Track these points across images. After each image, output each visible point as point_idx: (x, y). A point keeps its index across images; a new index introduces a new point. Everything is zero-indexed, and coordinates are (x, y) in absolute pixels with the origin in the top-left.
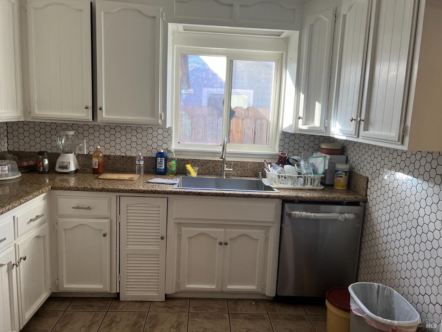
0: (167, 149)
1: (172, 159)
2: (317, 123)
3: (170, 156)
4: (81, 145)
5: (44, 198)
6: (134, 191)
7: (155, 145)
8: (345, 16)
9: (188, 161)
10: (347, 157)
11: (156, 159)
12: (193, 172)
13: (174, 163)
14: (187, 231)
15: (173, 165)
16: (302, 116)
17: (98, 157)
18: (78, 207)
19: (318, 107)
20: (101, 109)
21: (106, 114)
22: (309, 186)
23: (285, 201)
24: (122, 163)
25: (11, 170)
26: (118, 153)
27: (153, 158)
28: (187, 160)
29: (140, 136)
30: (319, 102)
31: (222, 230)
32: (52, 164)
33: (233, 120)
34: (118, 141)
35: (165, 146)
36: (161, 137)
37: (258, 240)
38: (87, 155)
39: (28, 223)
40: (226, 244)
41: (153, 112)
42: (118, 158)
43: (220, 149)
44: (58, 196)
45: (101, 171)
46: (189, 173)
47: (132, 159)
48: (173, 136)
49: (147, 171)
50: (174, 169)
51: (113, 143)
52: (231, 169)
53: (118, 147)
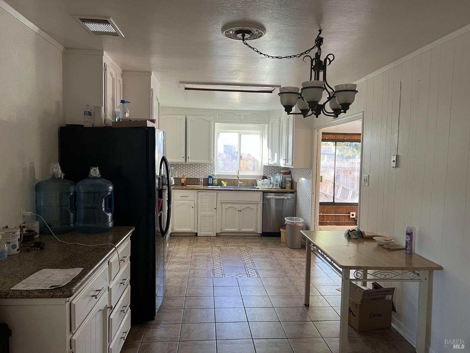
1: (215, 179)
2: (276, 161)
3: (214, 177)
4: (175, 174)
7: (207, 173)
8: (282, 121)
9: (222, 180)
10: (291, 176)
11: (208, 179)
12: (224, 184)
13: (216, 180)
14: (225, 206)
15: (216, 182)
16: (270, 159)
17: (184, 178)
18: (182, 196)
19: (276, 154)
20: (189, 158)
21: (190, 160)
22: (275, 187)
23: (264, 192)
24: (193, 181)
26: (191, 177)
28: (222, 179)
29: (201, 169)
30: (276, 152)
31: (239, 205)
33: (241, 161)
34: (191, 171)
35: (212, 173)
36: (210, 169)
37: (254, 209)
38: (177, 178)
40: (241, 211)
41: (209, 158)
42: (191, 179)
43: (237, 174)
45: (185, 184)
46: (223, 185)
47: (197, 180)
48: (215, 168)
49: (205, 184)
50: (216, 183)
51: (189, 173)
52: (242, 183)
53: (191, 174)
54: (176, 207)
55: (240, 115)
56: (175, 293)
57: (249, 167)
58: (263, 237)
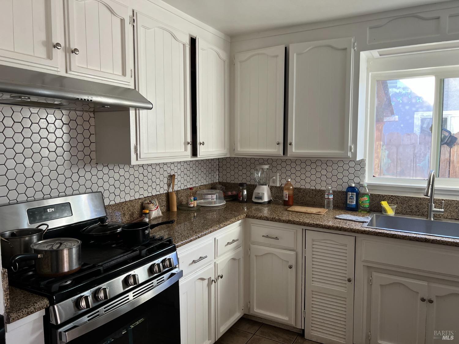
0: (359, 183)
3: (362, 191)
4: (274, 178)
5: (240, 225)
6: (319, 225)
7: (345, 179)
9: (384, 198)
11: (346, 193)
12: (390, 210)
13: (366, 199)
14: (379, 278)
15: (366, 201)
17: (288, 189)
18: (267, 236)
20: (291, 144)
21: (295, 149)
24: (311, 196)
25: (219, 198)
26: (308, 186)
27: (343, 192)
28: (383, 196)
29: (330, 169)
31: (425, 283)
32: (250, 194)
34: (308, 174)
35: (357, 180)
36: (352, 170)
38: (279, 187)
39: (226, 245)
40: (431, 301)
41: (343, 145)
42: (308, 191)
43: (425, 185)
44: (251, 224)
45: (291, 203)
46: (385, 211)
47: (321, 193)
49: (337, 206)
50: (367, 205)
51: (303, 177)
52: (443, 210)
53: (308, 180)
54: (255, 258)
55: (438, 18)
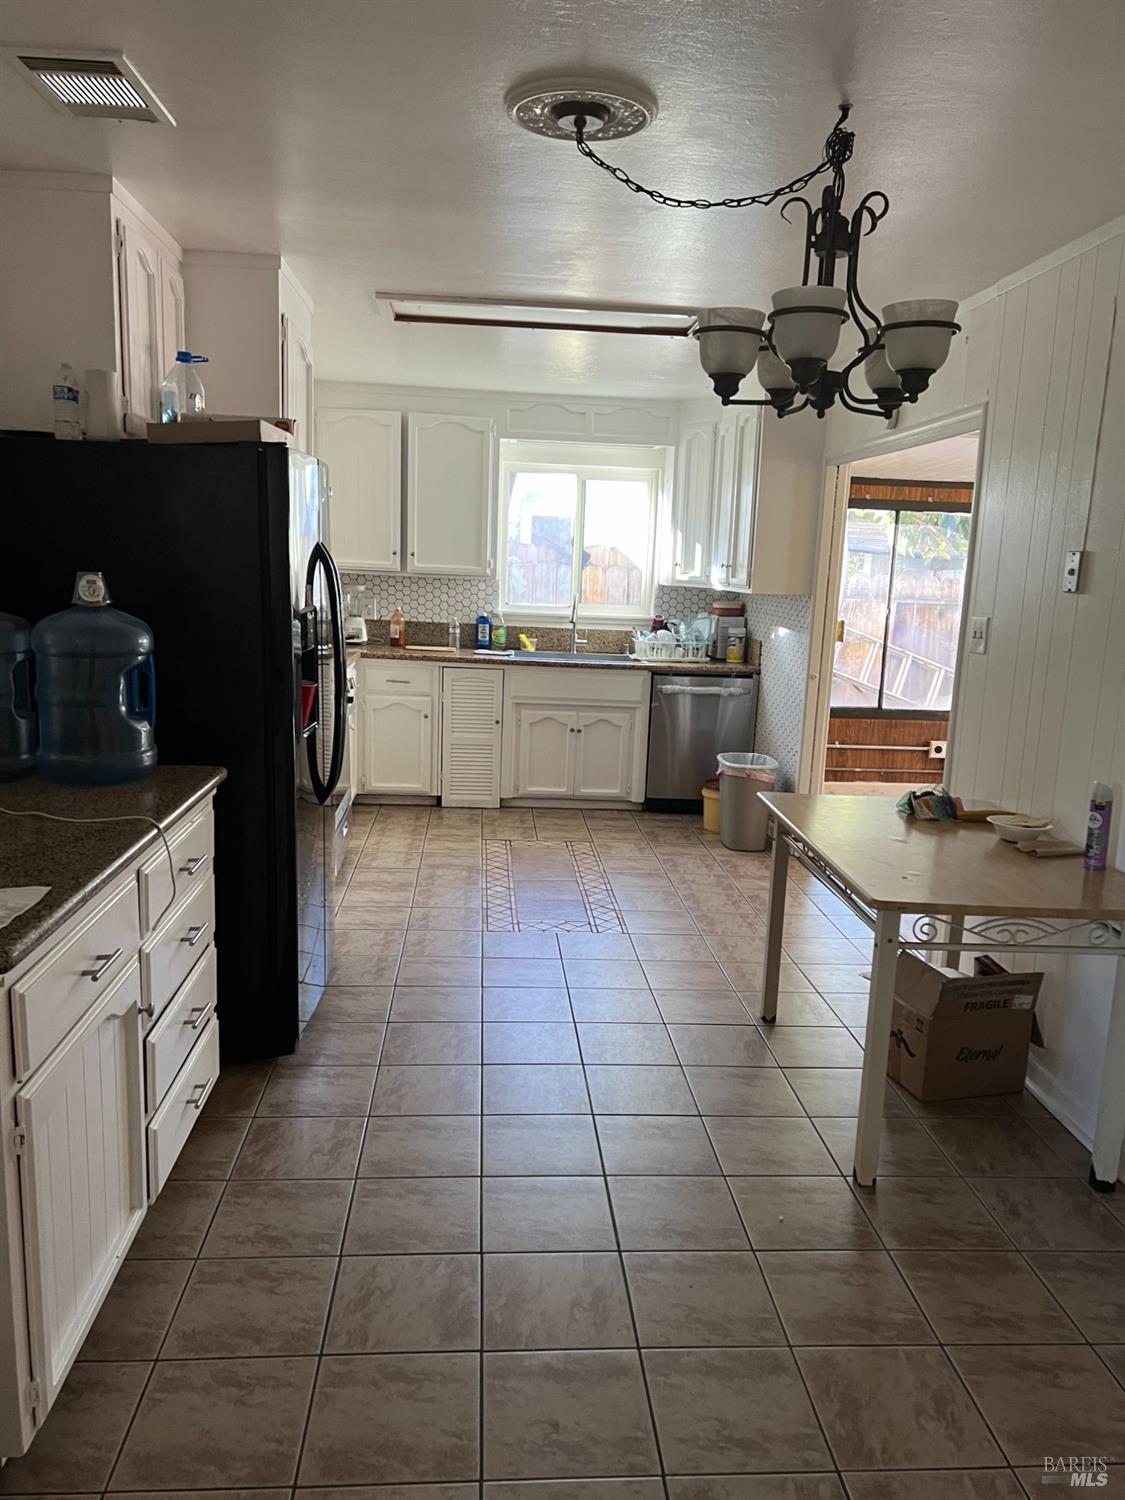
0: (492, 612)
1: (498, 628)
2: (697, 572)
3: (495, 622)
4: (369, 606)
7: (474, 607)
8: (723, 437)
9: (521, 630)
10: (746, 620)
11: (476, 627)
12: (529, 644)
13: (502, 631)
14: (529, 715)
15: (501, 636)
16: (679, 563)
17: (397, 623)
18: (392, 680)
19: (699, 548)
20: (413, 555)
21: (418, 562)
22: (690, 658)
23: (657, 673)
26: (422, 619)
27: (472, 624)
28: (521, 629)
29: (452, 593)
30: (699, 543)
31: (574, 713)
33: (588, 570)
34: (422, 600)
35: (488, 608)
36: (482, 595)
37: (620, 727)
38: (379, 621)
40: (579, 731)
41: (479, 559)
42: (422, 625)
43: (569, 612)
44: (367, 667)
45: (402, 642)
46: (525, 647)
47: (442, 628)
48: (500, 592)
49: (464, 644)
50: (503, 640)
51: (414, 604)
52: (585, 641)
53: (422, 609)
54: (372, 713)
55: (584, 414)
56: (362, 975)
57: (612, 592)
58: (646, 815)
